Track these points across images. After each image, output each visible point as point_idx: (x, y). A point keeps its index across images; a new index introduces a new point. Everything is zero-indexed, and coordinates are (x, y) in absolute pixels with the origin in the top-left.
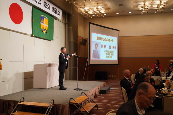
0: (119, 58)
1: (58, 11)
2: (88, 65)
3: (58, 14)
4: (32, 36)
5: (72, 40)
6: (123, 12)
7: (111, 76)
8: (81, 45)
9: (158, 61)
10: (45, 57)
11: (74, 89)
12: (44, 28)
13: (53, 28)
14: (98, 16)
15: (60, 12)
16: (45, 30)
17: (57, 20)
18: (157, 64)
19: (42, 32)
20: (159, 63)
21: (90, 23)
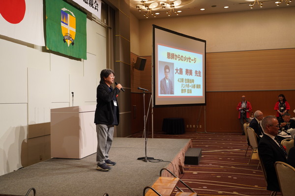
0: (207, 93)
1: (94, 2)
2: (153, 106)
3: (94, 7)
4: (44, 49)
5: (121, 60)
6: (213, 6)
7: (191, 126)
8: (135, 69)
9: (283, 96)
10: (73, 93)
11: (139, 159)
12: (68, 34)
13: (86, 35)
14: (168, 14)
15: (97, 5)
16: (69, 38)
17: (91, 20)
18: (282, 102)
19: (65, 42)
20: (284, 100)
21: (155, 26)
